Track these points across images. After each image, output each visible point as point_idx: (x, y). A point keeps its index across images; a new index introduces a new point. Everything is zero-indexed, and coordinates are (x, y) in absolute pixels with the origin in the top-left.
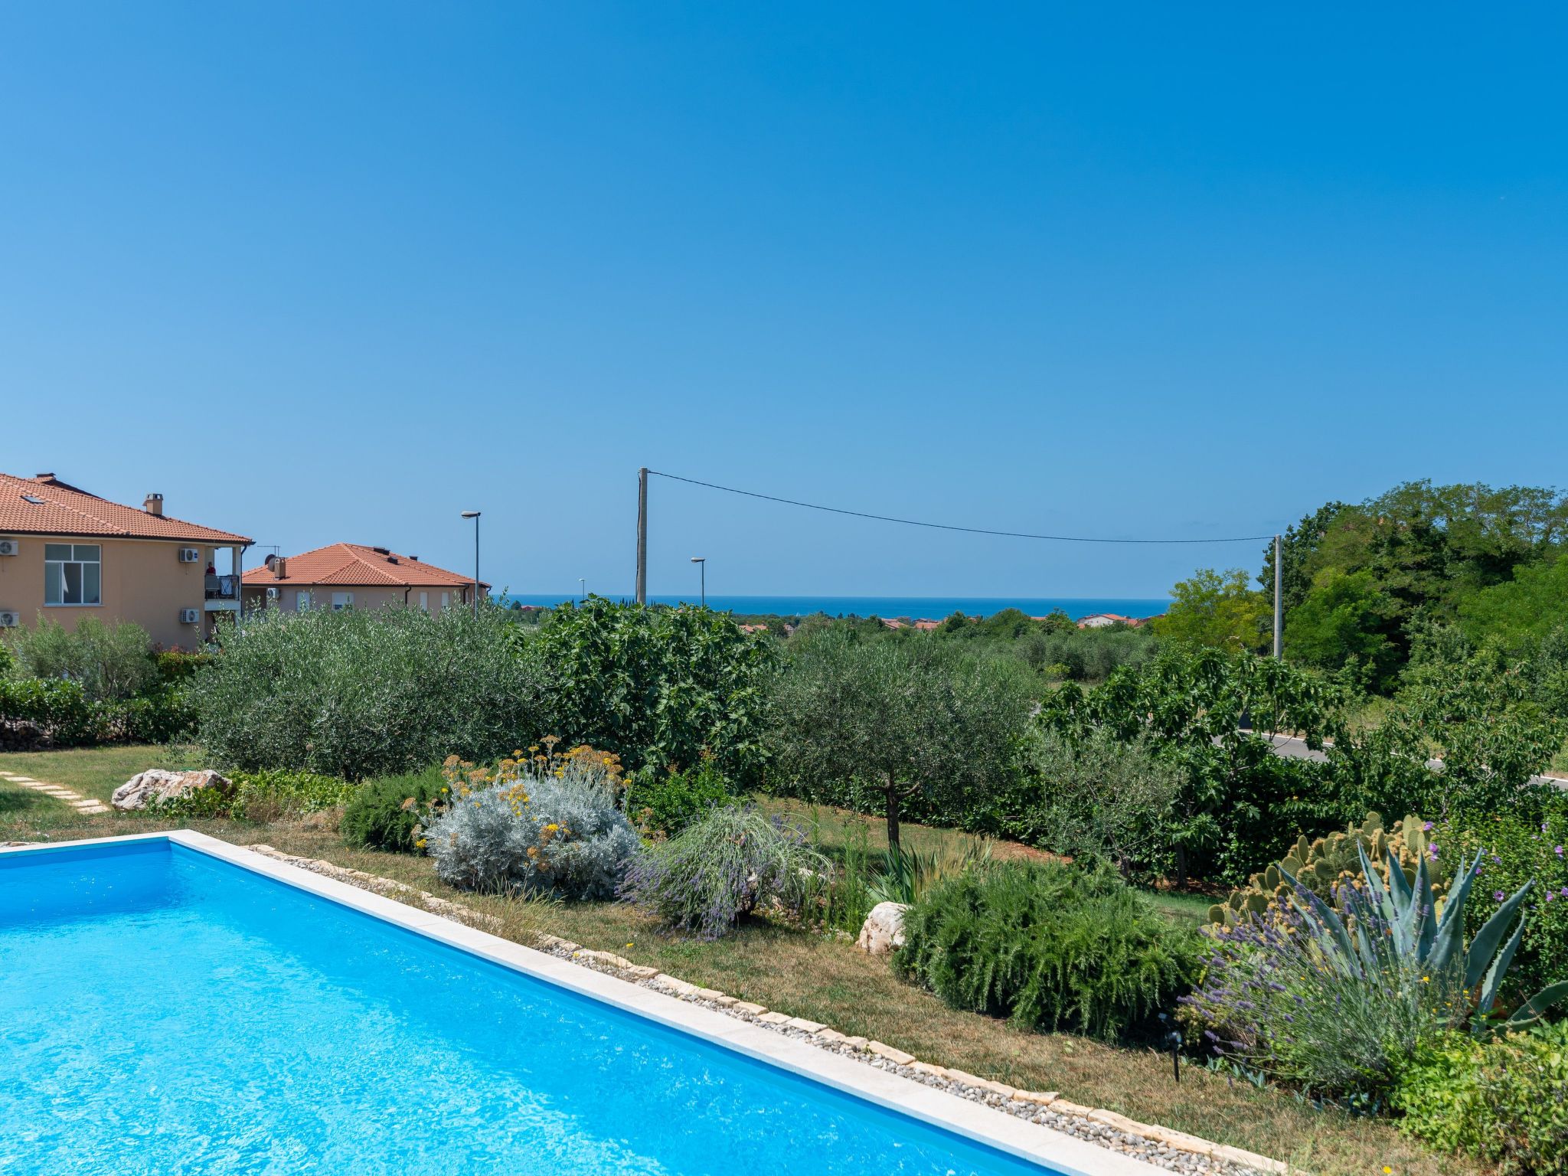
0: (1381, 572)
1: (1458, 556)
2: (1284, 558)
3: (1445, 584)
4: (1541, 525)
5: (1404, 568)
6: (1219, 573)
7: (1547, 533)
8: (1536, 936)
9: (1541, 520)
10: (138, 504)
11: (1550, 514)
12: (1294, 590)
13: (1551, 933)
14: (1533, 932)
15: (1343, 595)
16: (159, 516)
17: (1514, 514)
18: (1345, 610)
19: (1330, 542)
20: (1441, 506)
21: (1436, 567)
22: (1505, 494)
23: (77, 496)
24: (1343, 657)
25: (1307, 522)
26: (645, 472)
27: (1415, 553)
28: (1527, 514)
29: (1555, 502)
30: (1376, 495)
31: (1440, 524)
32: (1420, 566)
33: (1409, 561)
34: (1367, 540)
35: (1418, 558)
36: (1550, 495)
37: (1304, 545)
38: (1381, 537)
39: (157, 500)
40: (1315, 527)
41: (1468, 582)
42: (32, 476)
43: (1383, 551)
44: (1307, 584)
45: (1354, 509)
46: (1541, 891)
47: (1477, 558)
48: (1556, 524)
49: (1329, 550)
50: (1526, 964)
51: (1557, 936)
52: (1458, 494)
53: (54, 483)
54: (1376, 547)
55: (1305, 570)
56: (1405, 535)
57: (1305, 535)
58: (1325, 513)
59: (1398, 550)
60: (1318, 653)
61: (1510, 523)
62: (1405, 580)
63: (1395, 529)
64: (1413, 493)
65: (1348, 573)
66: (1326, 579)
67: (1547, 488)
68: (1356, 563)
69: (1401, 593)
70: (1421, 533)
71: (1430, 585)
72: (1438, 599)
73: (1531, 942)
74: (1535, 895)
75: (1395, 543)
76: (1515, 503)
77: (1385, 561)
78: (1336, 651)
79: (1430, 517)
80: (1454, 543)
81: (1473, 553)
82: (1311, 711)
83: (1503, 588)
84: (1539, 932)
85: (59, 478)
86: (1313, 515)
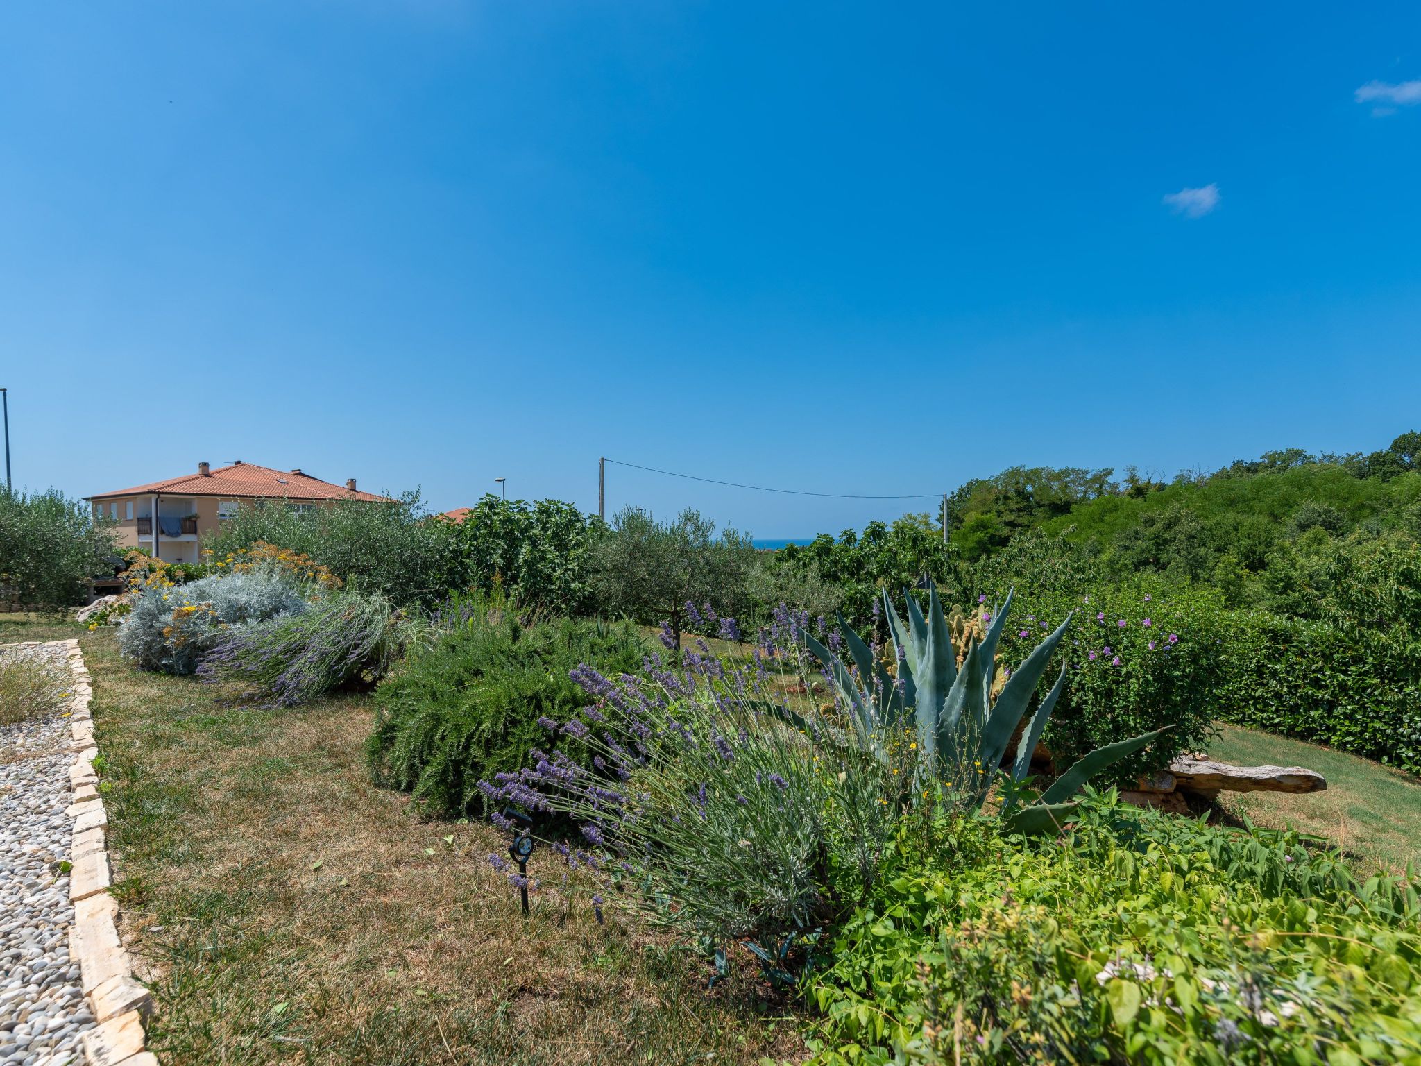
0: (999, 513)
1: (1039, 505)
2: (948, 508)
3: (1032, 518)
4: (1082, 488)
5: (1011, 511)
6: (914, 515)
7: (1086, 492)
8: (1081, 693)
9: (1081, 485)
10: (343, 483)
11: (1086, 482)
12: (955, 524)
13: (1093, 690)
14: (1077, 690)
15: (982, 526)
16: (355, 490)
17: (1066, 482)
18: (980, 535)
19: (973, 499)
20: (1030, 479)
21: (1028, 510)
22: (1062, 472)
23: (310, 480)
24: (979, 556)
25: (962, 490)
26: (603, 460)
27: (1017, 503)
28: (1074, 482)
29: (1089, 476)
30: (997, 473)
31: (1029, 488)
32: (1020, 510)
33: (1014, 507)
34: (992, 497)
35: (1019, 506)
36: (1087, 472)
37: (959, 501)
38: (999, 495)
39: (353, 482)
40: (964, 493)
41: (1044, 518)
42: (289, 471)
43: (1000, 502)
44: (961, 521)
45: (985, 482)
46: (1084, 653)
47: (1050, 505)
48: (1090, 487)
49: (973, 503)
50: (1070, 719)
51: (1099, 693)
52: (1036, 473)
53: (300, 474)
54: (997, 500)
55: (960, 514)
56: (1011, 493)
57: (960, 496)
58: (970, 485)
59: (1008, 502)
60: (966, 555)
61: (1066, 487)
62: (1012, 517)
63: (1006, 491)
64: (1016, 473)
65: (982, 514)
66: (971, 518)
67: (1084, 468)
68: (987, 509)
69: (1011, 524)
70: (1020, 493)
71: (1025, 519)
72: (1029, 526)
73: (1075, 699)
74: (1079, 657)
75: (1006, 498)
76: (1068, 477)
77: (1001, 508)
78: (975, 554)
79: (1025, 485)
80: (1037, 498)
81: (1047, 502)
82: (940, 560)
83: (1063, 518)
84: (1083, 689)
85: (303, 472)
86: (964, 486)
